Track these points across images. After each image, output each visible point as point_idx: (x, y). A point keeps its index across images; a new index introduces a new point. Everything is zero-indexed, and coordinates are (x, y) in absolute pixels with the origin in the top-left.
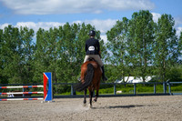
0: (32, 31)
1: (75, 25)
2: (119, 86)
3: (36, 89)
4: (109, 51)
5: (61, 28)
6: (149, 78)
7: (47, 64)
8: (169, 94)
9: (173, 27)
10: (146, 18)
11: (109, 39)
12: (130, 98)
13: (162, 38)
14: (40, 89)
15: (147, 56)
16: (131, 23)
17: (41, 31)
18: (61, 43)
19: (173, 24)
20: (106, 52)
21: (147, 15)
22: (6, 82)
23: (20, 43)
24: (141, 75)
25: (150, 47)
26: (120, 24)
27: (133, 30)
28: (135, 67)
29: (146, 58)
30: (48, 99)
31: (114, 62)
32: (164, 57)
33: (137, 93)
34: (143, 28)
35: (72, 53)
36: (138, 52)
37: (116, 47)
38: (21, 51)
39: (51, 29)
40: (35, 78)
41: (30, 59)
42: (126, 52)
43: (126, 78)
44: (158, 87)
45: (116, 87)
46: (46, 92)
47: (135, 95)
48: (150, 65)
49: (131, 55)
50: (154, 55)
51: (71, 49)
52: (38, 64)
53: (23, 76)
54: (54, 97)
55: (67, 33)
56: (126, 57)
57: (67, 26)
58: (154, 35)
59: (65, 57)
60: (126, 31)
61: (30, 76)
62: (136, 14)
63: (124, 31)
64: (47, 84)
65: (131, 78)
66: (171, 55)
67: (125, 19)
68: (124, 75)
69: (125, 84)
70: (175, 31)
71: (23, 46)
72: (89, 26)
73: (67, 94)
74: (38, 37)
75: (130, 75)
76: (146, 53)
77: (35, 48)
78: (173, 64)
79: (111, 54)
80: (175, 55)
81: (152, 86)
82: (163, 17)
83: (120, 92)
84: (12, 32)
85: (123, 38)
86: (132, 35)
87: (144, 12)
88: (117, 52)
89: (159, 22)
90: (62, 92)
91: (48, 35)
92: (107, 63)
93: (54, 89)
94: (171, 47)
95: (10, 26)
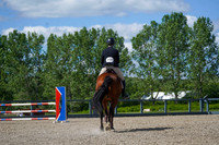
0: (42, 38)
1: (94, 30)
2: (146, 104)
3: (47, 107)
4: (134, 62)
5: (76, 33)
6: (182, 94)
7: (60, 77)
8: (206, 113)
9: (212, 33)
10: (179, 22)
11: (134, 46)
12: (160, 118)
13: (199, 46)
14: (51, 107)
15: (180, 67)
16: (161, 28)
17: (52, 38)
18: (77, 52)
19: (212, 29)
20: (131, 63)
21: (180, 18)
22: (10, 99)
23: (28, 51)
24: (173, 90)
25: (183, 57)
26: (147, 29)
27: (164, 36)
28: (165, 80)
29: (179, 70)
30: (61, 119)
31: (140, 74)
32: (200, 69)
33: (169, 111)
34: (175, 34)
35: (90, 64)
36: (170, 62)
37: (143, 57)
38: (29, 61)
39: (65, 35)
40: (45, 94)
41: (40, 70)
42: (155, 63)
43: (155, 94)
44: (194, 105)
45: (144, 104)
46: (59, 110)
47: (166, 114)
48: (184, 78)
49: (161, 66)
50: (188, 66)
51: (89, 58)
52: (49, 77)
53: (30, 91)
54: (69, 116)
55: (84, 40)
56: (155, 69)
57: (84, 31)
58: (188, 42)
59: (82, 68)
60: (155, 37)
61: (40, 91)
62: (167, 17)
63: (152, 38)
64: (59, 100)
65: (161, 94)
66: (209, 66)
67: (154, 23)
68: (153, 90)
69: (154, 101)
70: (214, 37)
71: (31, 55)
72: (111, 31)
73: (84, 113)
74: (49, 45)
75: (160, 90)
76: (180, 64)
77: (45, 58)
78: (211, 76)
79: (137, 65)
80: (214, 67)
81: (186, 103)
82: (199, 21)
83: (148, 110)
84: (19, 38)
85: (152, 46)
86: (163, 43)
87: (176, 14)
88: (144, 62)
89: (195, 27)
90: (78, 110)
91: (61, 42)
92: (133, 76)
93: (68, 106)
94: (210, 56)
95: (15, 31)
